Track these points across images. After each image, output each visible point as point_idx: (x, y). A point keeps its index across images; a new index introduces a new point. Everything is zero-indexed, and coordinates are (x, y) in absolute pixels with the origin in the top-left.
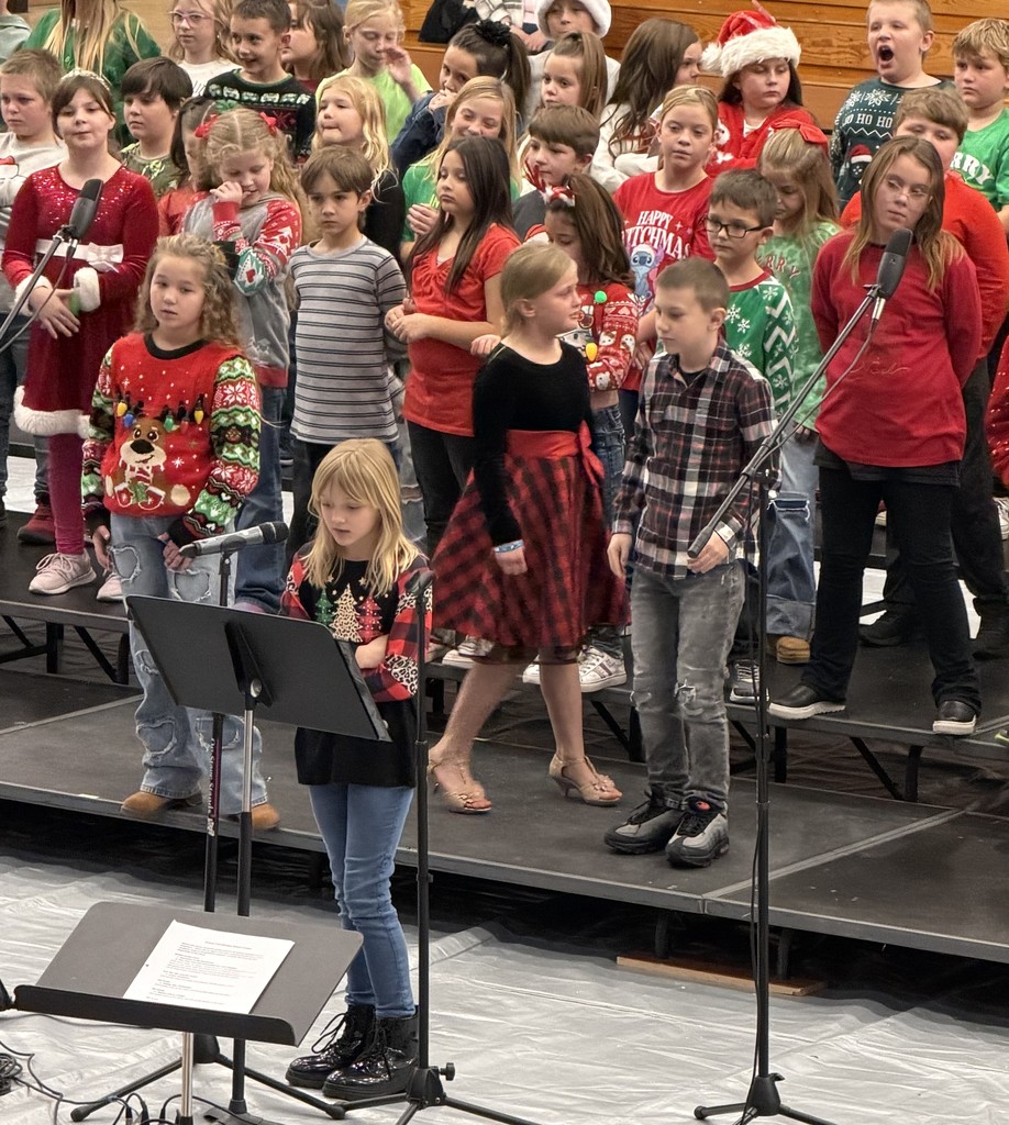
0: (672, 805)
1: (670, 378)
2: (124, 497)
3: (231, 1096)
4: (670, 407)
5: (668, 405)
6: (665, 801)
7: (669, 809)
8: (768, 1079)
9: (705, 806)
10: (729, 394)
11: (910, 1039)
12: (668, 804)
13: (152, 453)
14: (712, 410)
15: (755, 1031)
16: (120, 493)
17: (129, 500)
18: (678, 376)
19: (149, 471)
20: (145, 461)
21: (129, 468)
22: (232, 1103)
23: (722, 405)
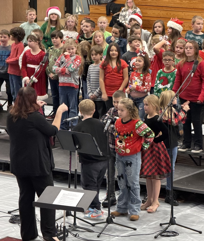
3: (73, 222)
8: (173, 218)
11: (200, 210)
15: (171, 209)
20: (121, 144)
22: (74, 223)
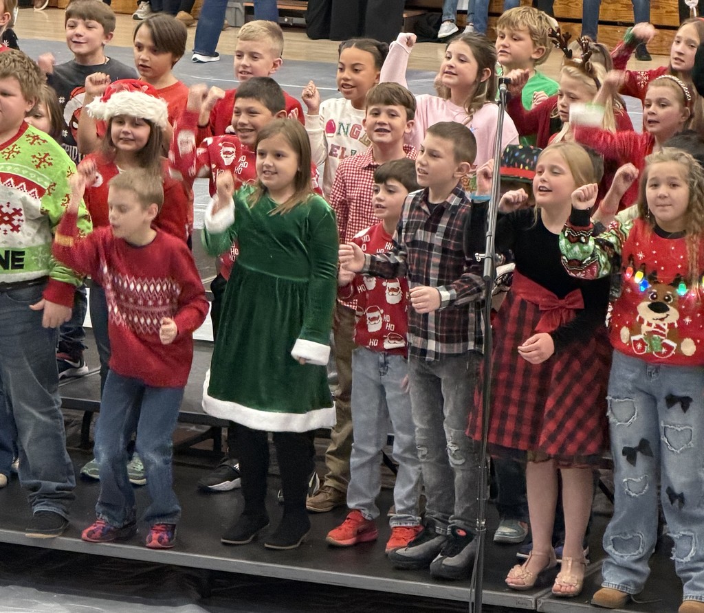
0: (440, 532)
1: (419, 209)
2: (639, 346)
4: (419, 230)
5: (417, 229)
6: (435, 529)
7: (438, 535)
9: (462, 533)
10: (459, 223)
12: (437, 531)
13: (668, 313)
14: (447, 234)
16: (635, 342)
17: (643, 349)
18: (425, 208)
19: (666, 327)
20: (662, 319)
21: (646, 323)
23: (454, 230)
